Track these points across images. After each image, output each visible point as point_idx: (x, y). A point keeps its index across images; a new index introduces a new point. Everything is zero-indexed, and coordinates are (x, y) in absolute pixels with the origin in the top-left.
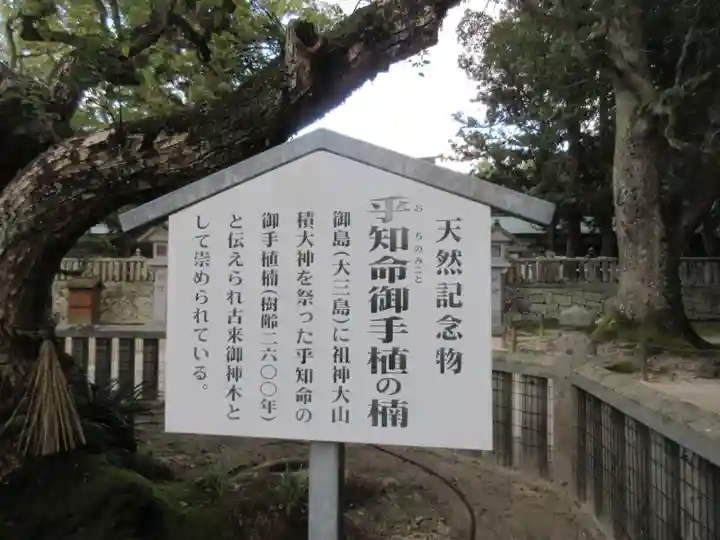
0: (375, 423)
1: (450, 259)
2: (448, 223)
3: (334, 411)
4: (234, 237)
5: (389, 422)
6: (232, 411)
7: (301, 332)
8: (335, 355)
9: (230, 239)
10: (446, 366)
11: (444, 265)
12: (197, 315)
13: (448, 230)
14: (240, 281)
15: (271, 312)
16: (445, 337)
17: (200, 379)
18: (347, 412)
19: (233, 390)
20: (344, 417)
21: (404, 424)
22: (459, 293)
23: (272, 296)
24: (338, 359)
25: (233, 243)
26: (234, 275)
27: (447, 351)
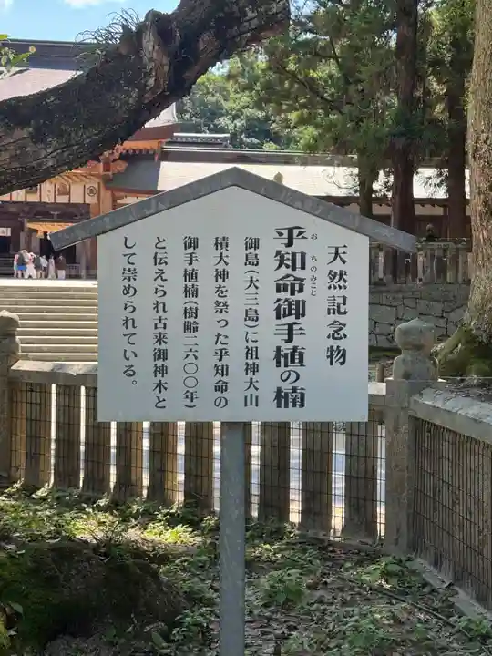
0: (279, 406)
1: (337, 278)
2: (337, 249)
3: (246, 397)
4: (159, 256)
5: (290, 404)
6: (160, 401)
7: (219, 335)
8: (247, 352)
9: (155, 258)
10: (334, 360)
11: (334, 283)
12: (126, 322)
13: (337, 254)
14: (165, 293)
15: (192, 320)
16: (334, 338)
17: (130, 375)
18: (257, 397)
19: (159, 384)
20: (254, 403)
21: (302, 405)
22: (344, 304)
23: (194, 306)
24: (249, 356)
25: (158, 261)
26: (159, 288)
27: (335, 348)
